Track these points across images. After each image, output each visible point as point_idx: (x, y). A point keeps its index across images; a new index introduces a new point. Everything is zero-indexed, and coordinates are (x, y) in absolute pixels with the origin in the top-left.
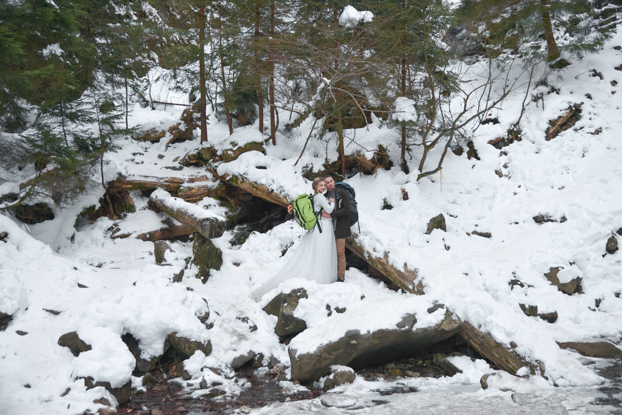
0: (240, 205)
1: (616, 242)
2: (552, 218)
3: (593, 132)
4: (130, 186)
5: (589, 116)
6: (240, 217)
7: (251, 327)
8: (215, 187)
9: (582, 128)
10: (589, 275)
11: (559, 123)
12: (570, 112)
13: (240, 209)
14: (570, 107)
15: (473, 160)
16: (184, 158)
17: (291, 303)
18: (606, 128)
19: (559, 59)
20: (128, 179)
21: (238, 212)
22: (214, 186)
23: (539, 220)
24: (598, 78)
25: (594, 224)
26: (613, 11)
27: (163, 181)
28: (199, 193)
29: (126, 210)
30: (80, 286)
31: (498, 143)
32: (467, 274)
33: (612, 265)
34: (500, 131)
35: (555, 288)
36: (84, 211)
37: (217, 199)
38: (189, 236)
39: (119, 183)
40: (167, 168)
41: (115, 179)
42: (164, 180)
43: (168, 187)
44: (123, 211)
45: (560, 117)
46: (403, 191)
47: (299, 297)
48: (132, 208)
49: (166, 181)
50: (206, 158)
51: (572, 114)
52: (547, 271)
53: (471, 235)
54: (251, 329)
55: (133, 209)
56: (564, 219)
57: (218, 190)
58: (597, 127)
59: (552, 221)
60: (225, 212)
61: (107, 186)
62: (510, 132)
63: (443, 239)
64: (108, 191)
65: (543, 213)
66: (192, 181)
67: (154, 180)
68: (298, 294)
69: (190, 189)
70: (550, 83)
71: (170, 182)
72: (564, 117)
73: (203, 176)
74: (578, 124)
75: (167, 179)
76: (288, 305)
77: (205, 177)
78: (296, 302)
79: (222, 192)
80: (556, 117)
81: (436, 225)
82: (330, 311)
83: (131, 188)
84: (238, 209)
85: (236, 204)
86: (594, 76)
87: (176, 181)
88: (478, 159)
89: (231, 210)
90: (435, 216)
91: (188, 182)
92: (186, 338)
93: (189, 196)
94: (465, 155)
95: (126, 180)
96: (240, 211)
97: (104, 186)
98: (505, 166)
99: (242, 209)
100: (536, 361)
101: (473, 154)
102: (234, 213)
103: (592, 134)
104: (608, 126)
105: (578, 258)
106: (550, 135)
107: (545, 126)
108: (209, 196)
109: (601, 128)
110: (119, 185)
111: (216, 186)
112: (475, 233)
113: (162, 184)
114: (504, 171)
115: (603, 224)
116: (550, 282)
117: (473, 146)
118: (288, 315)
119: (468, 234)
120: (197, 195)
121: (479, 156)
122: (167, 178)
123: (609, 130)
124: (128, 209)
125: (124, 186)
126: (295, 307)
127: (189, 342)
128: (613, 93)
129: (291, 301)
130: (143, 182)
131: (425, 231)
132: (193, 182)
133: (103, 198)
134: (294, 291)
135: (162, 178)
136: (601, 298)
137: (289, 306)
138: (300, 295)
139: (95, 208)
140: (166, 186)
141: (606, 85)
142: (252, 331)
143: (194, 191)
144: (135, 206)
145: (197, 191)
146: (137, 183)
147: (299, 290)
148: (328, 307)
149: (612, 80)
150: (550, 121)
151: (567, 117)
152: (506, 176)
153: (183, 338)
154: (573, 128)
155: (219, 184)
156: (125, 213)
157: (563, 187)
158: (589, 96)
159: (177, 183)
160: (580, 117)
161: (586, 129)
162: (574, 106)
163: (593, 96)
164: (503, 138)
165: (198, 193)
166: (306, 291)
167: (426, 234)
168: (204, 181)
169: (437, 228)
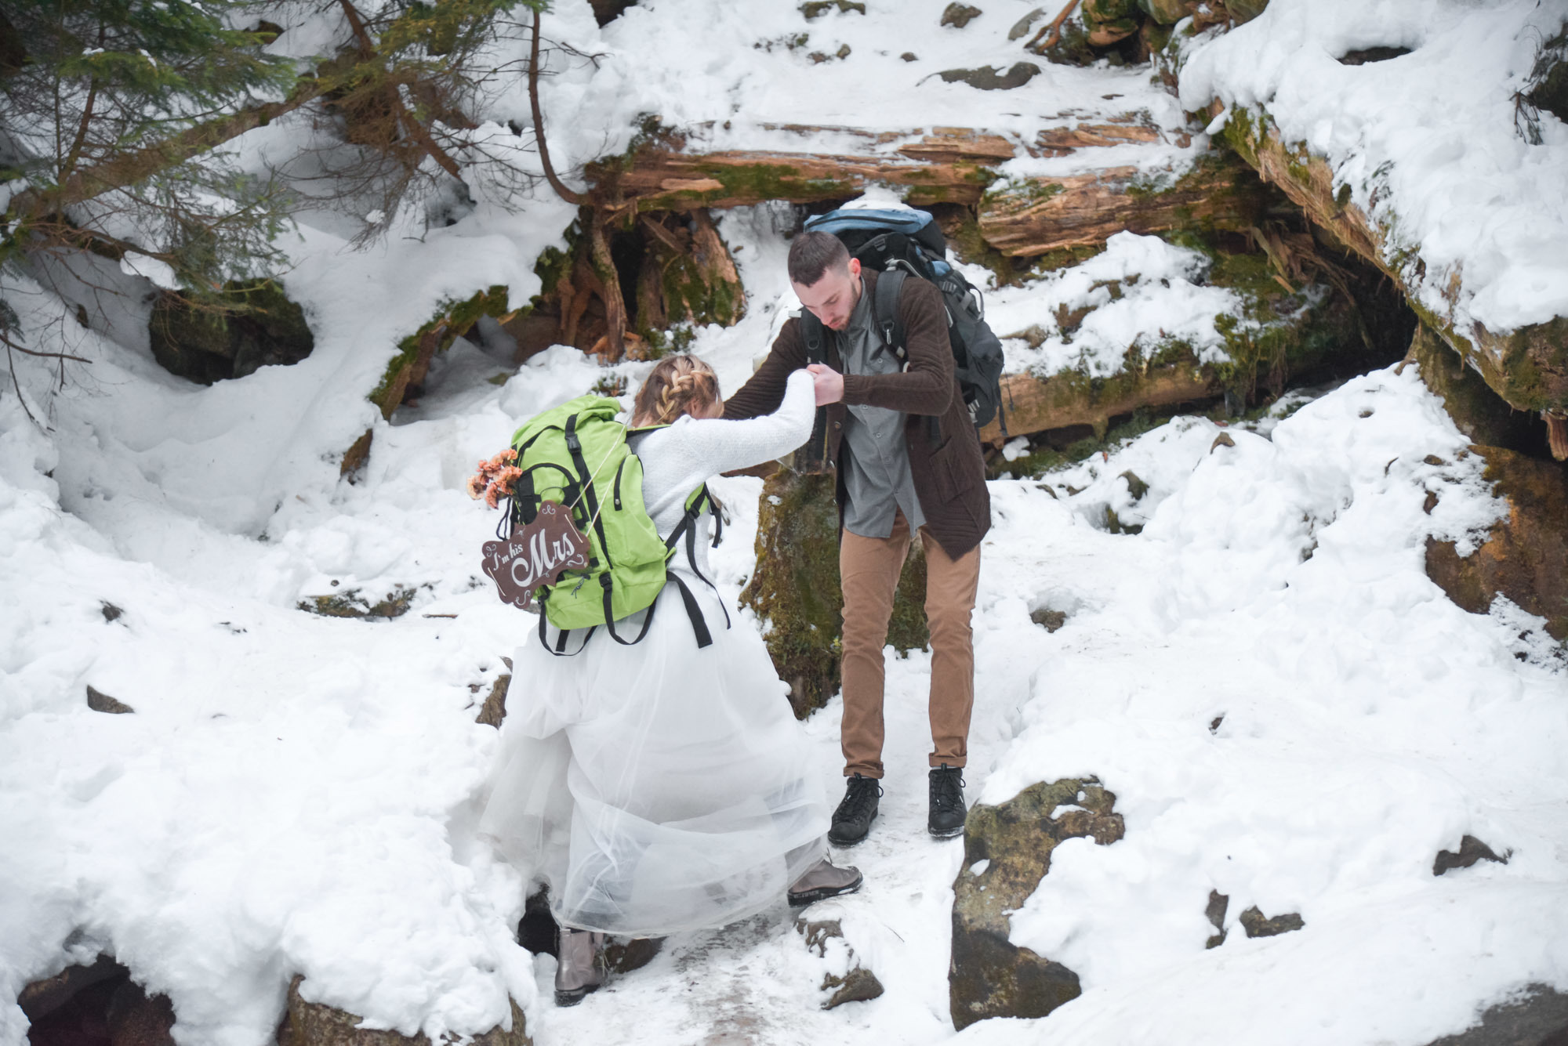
0: (1320, 277)
4: (705, 184)
6: (1312, 343)
7: (830, 981)
8: (1174, 177)
13: (1314, 297)
16: (1064, 18)
17: (1008, 860)
20: (694, 145)
21: (1297, 315)
22: (1170, 169)
27: (890, 148)
28: (1090, 213)
29: (696, 309)
30: (98, 701)
36: (438, 317)
37: (1189, 244)
38: (999, 452)
39: (644, 166)
40: (950, 76)
41: (620, 150)
42: (900, 143)
43: (923, 182)
44: (680, 317)
47: (1058, 832)
48: (730, 297)
49: (908, 152)
50: (1160, 11)
54: (831, 991)
55: (734, 307)
57: (1195, 193)
60: (1219, 318)
61: (579, 187)
64: (589, 212)
66: (1057, 143)
67: (840, 146)
68: (1059, 811)
69: (1040, 189)
71: (934, 156)
73: (1130, 117)
75: (916, 140)
76: (990, 870)
77: (1138, 122)
78: (1038, 858)
79: (1216, 201)
82: (1219, 925)
83: (714, 194)
84: (1303, 299)
85: (1297, 268)
87: (964, 147)
89: (1261, 305)
91: (1033, 153)
92: (338, 1012)
93: (1035, 227)
95: (686, 151)
96: (1311, 312)
97: (561, 190)
99: (1329, 300)
102: (1273, 325)
108: (1140, 228)
110: (649, 177)
111: (1184, 171)
113: (884, 170)
118: (981, 933)
120: (1080, 227)
122: (917, 132)
124: (709, 307)
125: (674, 186)
126: (1031, 886)
127: (353, 1032)
129: (1007, 851)
130: (776, 161)
132: (1066, 151)
133: (563, 247)
134: (1037, 795)
135: (890, 137)
137: (996, 881)
138: (1065, 817)
139: (505, 299)
140: (909, 176)
142: (831, 1005)
143: (1058, 200)
144: (747, 287)
145: (1076, 201)
146: (744, 168)
147: (1067, 790)
148: (1217, 905)
153: (326, 1007)
155: (1198, 161)
156: (684, 327)
159: (971, 157)
165: (1081, 212)
166: (1111, 798)
168: (1131, 141)
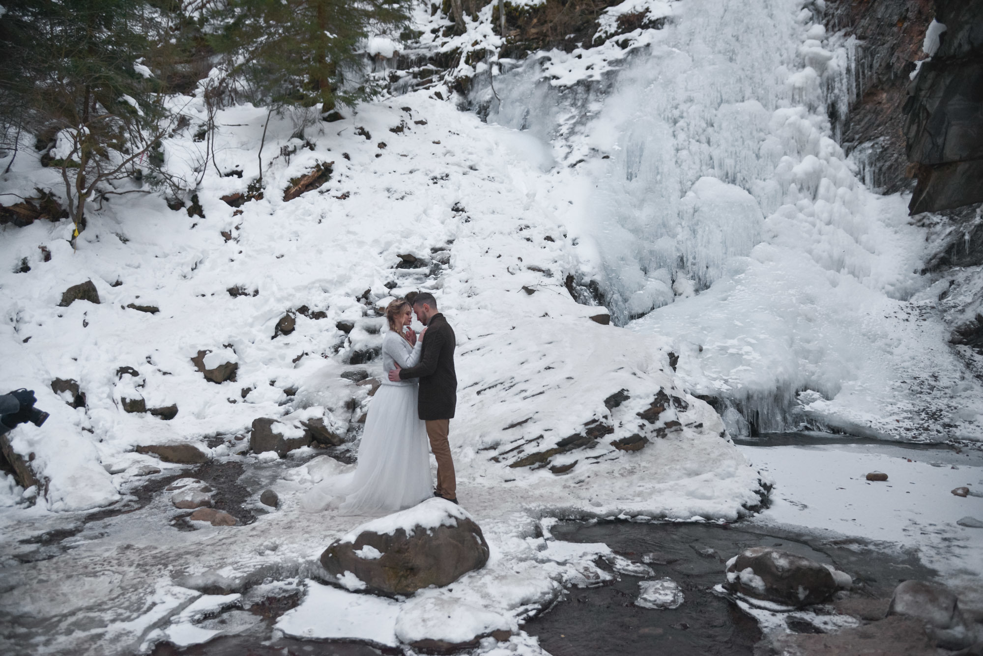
1: (293, 322)
2: (246, 291)
3: (340, 196)
5: (339, 178)
9: (328, 190)
10: (247, 360)
11: (302, 183)
12: (318, 171)
14: (318, 166)
15: (196, 218)
18: (355, 193)
19: (332, 112)
23: (234, 292)
24: (363, 137)
25: (272, 300)
26: (431, 72)
31: (235, 201)
32: (76, 360)
33: (281, 348)
34: (239, 186)
35: (201, 374)
45: (304, 176)
46: (43, 249)
51: (320, 173)
52: (195, 355)
53: (127, 308)
56: (256, 292)
58: (345, 191)
59: (246, 295)
62: (251, 188)
63: (85, 314)
65: (239, 284)
70: (306, 136)
72: (309, 177)
74: (325, 186)
80: (299, 175)
81: (80, 295)
86: (360, 134)
88: (203, 217)
90: (78, 283)
94: (184, 210)
98: (237, 228)
100: (46, 478)
101: (196, 210)
103: (337, 198)
104: (357, 191)
105: (236, 339)
106: (289, 195)
107: (285, 184)
109: (348, 193)
112: (132, 306)
114: (235, 234)
115: (279, 300)
116: (196, 368)
117: (198, 201)
119: (123, 307)
121: (204, 213)
123: (357, 196)
128: (377, 156)
131: (59, 301)
136: (252, 386)
141: (371, 147)
149: (380, 141)
150: (292, 179)
151: (313, 176)
152: (235, 239)
154: (318, 189)
157: (282, 256)
158: (347, 156)
160: (330, 178)
161: (333, 193)
162: (323, 165)
163: (351, 156)
164: (243, 195)
167: (60, 305)
169: (82, 298)
